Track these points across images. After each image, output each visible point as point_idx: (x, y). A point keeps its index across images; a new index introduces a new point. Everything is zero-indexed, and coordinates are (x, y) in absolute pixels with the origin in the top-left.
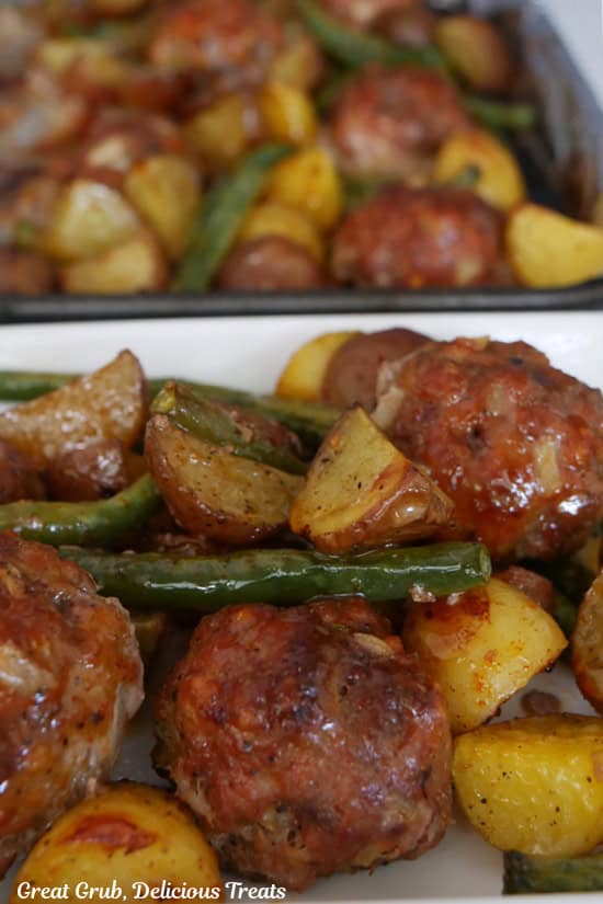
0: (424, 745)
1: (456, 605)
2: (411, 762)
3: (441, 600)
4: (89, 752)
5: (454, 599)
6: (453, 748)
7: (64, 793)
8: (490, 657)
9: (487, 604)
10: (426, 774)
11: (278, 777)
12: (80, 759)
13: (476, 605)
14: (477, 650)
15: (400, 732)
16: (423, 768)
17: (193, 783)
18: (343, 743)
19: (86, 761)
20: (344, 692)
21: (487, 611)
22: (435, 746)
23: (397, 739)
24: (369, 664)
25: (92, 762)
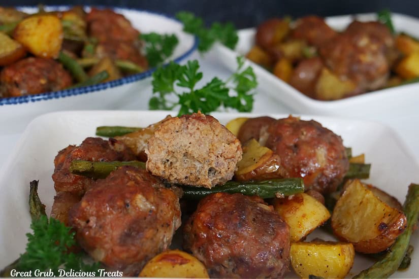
0: (282, 240)
1: (291, 200)
2: (277, 244)
3: (286, 197)
4: (164, 236)
5: (291, 198)
6: (290, 245)
7: (155, 249)
8: (304, 216)
9: (303, 200)
10: (282, 250)
11: (230, 247)
12: (161, 238)
13: (299, 200)
14: (299, 213)
15: (273, 235)
16: (281, 248)
17: (199, 251)
18: (254, 236)
19: (163, 239)
20: (254, 220)
21: (303, 201)
22: (285, 241)
23: (273, 236)
24: (263, 212)
25: (165, 240)
